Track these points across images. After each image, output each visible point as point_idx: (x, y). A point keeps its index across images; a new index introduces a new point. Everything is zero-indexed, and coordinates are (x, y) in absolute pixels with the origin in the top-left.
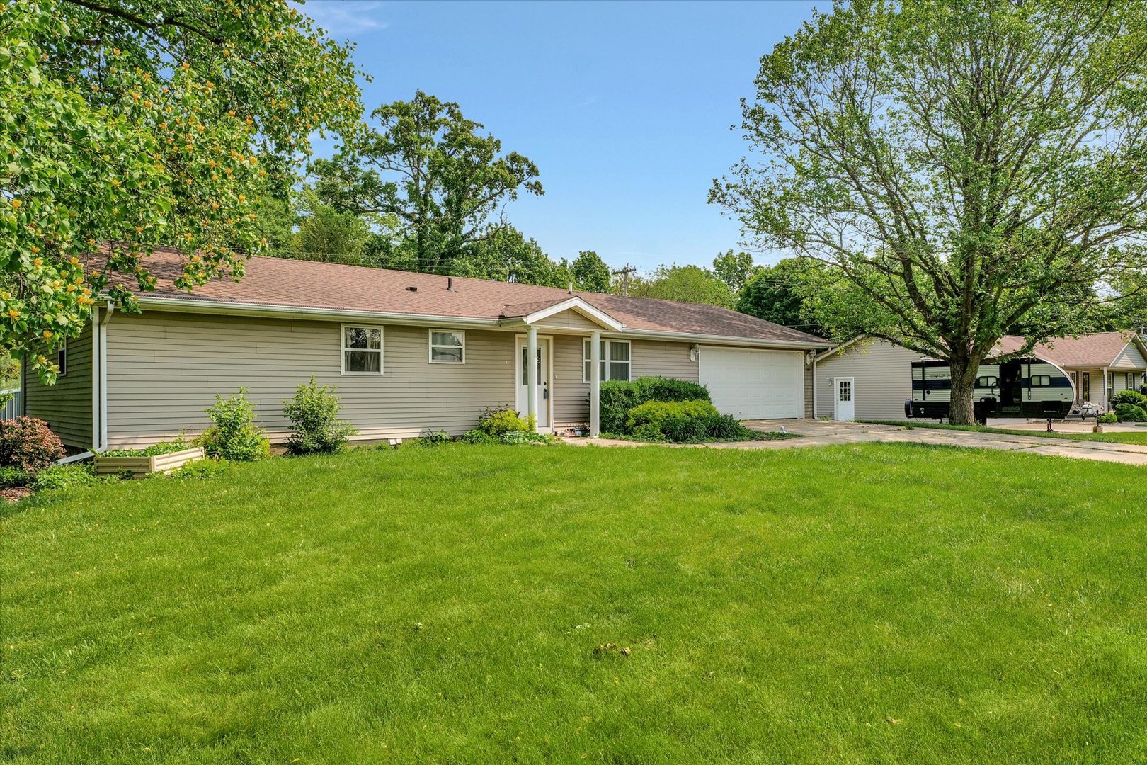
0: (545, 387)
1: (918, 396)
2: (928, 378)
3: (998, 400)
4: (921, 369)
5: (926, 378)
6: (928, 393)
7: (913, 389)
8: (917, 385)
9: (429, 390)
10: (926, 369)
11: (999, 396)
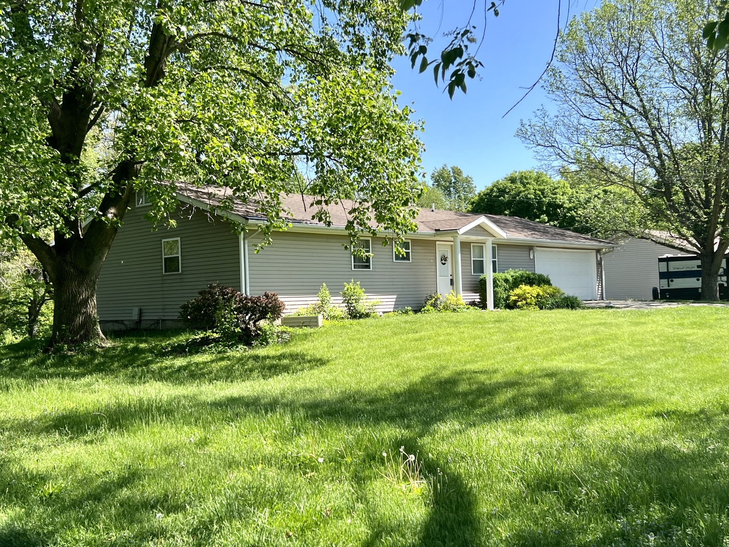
0: (451, 277)
1: (664, 284)
2: (671, 270)
3: (726, 285)
4: (665, 263)
5: (670, 270)
6: (672, 281)
7: (660, 278)
8: (663, 275)
9: (394, 280)
10: (670, 263)
11: (727, 282)
